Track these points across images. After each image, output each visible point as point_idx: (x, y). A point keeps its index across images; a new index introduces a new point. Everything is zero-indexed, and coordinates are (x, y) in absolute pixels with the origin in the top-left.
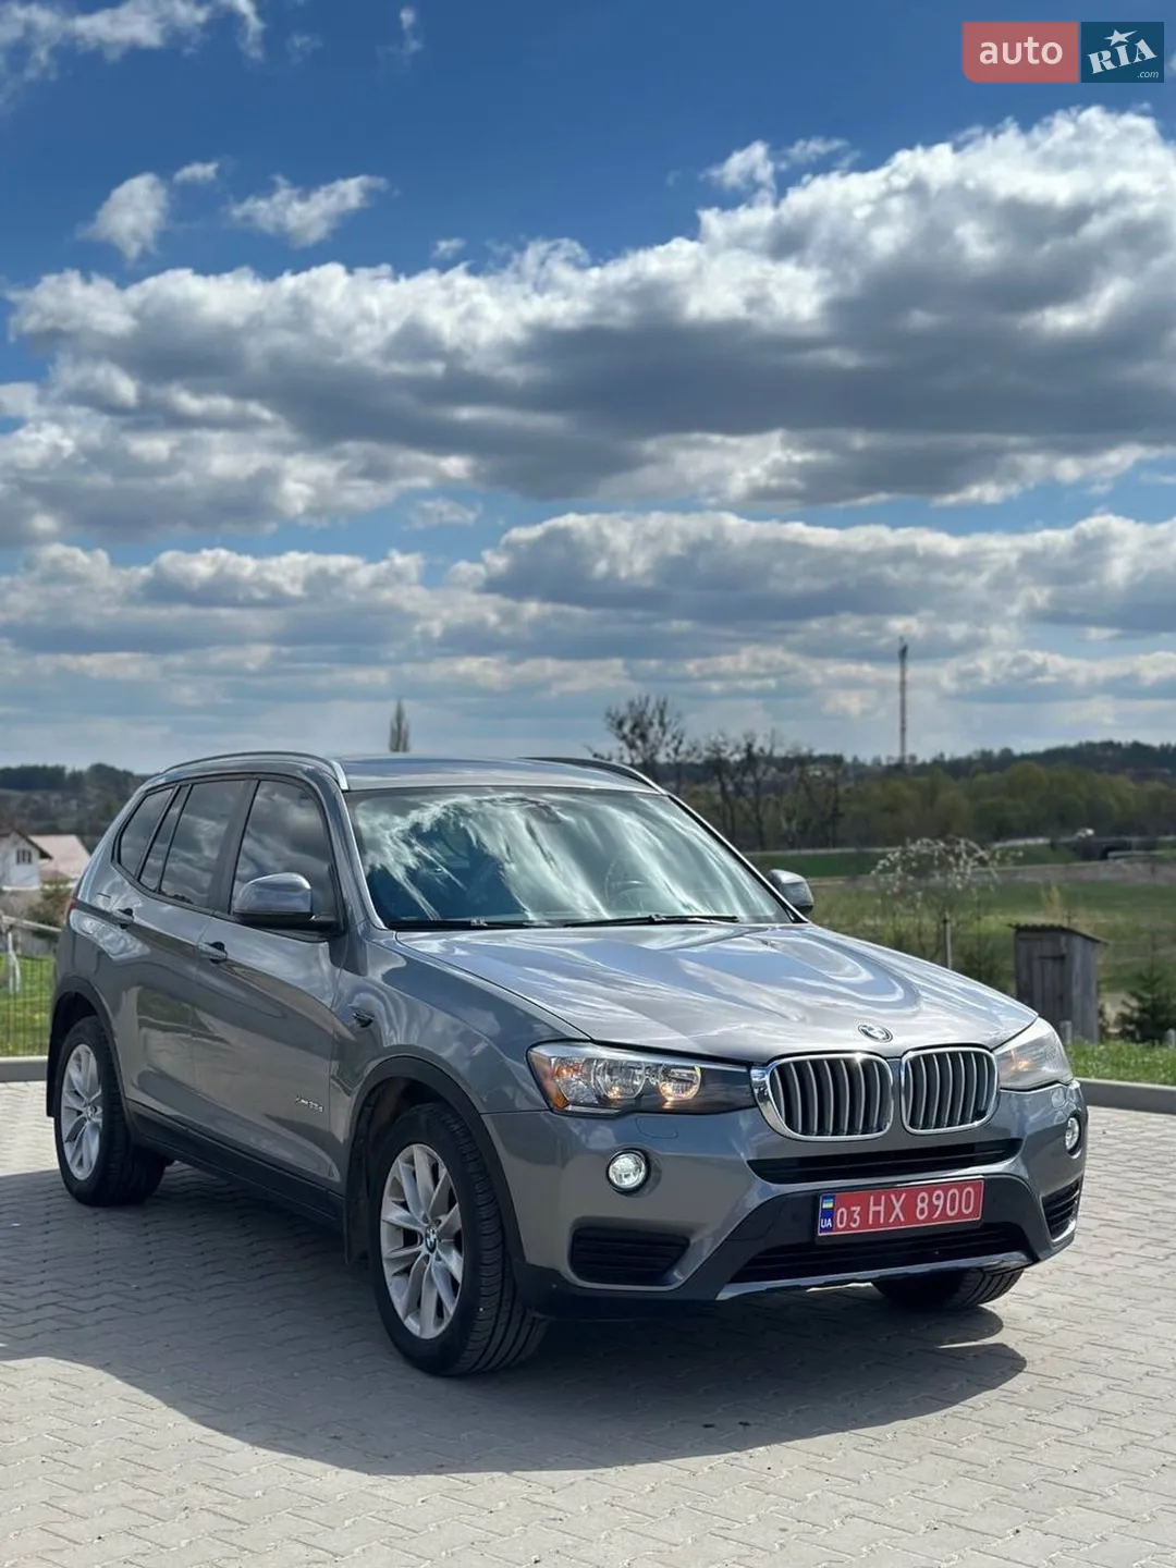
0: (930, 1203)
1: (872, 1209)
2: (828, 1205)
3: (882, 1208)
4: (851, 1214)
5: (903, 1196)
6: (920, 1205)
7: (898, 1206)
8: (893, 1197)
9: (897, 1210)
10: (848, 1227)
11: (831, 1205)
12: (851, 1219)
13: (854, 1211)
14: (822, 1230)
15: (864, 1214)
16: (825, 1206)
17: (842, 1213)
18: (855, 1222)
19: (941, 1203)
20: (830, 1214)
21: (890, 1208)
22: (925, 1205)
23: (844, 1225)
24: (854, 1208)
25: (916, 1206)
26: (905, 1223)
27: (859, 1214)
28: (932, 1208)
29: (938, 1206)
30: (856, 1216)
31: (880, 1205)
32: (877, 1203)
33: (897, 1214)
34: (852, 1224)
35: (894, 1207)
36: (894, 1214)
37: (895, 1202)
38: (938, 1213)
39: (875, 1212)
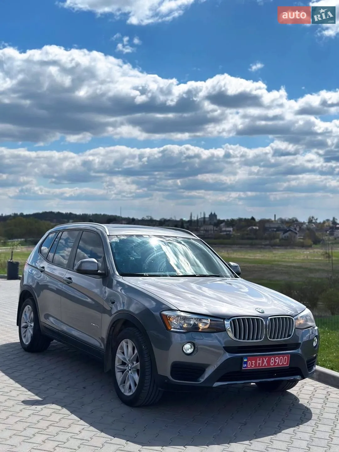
1: (258, 362)
2: (245, 360)
3: (261, 362)
4: (252, 363)
5: (267, 358)
6: (272, 361)
12: (252, 364)
13: (253, 362)
14: (244, 367)
15: (256, 363)
17: (249, 363)
19: (277, 361)
20: (246, 363)
21: (263, 362)
22: (273, 361)
23: (250, 366)
25: (271, 361)
26: (267, 366)
28: (275, 362)
32: (259, 360)
33: (265, 364)
34: (252, 366)
35: (264, 362)
36: (264, 364)
37: (265, 360)
38: (277, 364)
39: (259, 363)
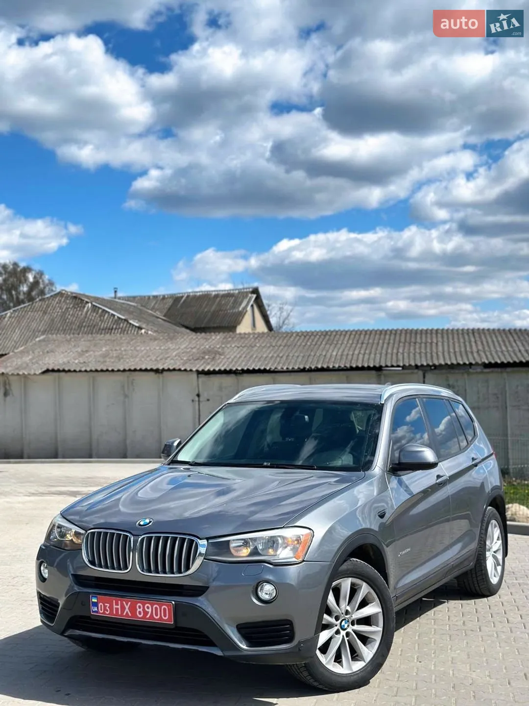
0: (144, 610)
1: (115, 606)
2: (95, 600)
3: (119, 607)
4: (105, 607)
5: (129, 603)
6: (139, 610)
7: (127, 607)
8: (124, 603)
9: (127, 610)
10: (104, 613)
11: (96, 601)
12: (105, 609)
13: (107, 606)
14: (93, 612)
15: (111, 607)
16: (93, 600)
17: (101, 605)
18: (107, 611)
19: (150, 610)
20: (95, 604)
21: (123, 608)
22: (141, 610)
23: (102, 612)
24: (106, 604)
25: (137, 610)
26: (130, 617)
27: (109, 608)
28: (146, 613)
29: (148, 612)
30: (107, 608)
31: (118, 605)
32: (117, 604)
33: (127, 612)
34: (106, 612)
35: (125, 608)
36: (125, 612)
37: (126, 606)
38: (150, 616)
39: (117, 609)
